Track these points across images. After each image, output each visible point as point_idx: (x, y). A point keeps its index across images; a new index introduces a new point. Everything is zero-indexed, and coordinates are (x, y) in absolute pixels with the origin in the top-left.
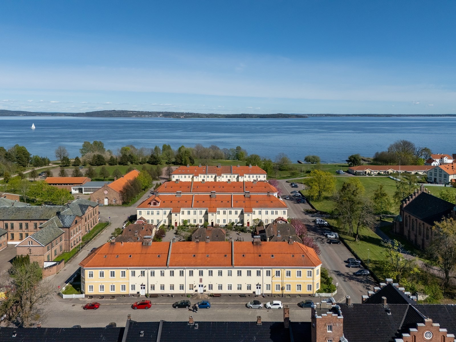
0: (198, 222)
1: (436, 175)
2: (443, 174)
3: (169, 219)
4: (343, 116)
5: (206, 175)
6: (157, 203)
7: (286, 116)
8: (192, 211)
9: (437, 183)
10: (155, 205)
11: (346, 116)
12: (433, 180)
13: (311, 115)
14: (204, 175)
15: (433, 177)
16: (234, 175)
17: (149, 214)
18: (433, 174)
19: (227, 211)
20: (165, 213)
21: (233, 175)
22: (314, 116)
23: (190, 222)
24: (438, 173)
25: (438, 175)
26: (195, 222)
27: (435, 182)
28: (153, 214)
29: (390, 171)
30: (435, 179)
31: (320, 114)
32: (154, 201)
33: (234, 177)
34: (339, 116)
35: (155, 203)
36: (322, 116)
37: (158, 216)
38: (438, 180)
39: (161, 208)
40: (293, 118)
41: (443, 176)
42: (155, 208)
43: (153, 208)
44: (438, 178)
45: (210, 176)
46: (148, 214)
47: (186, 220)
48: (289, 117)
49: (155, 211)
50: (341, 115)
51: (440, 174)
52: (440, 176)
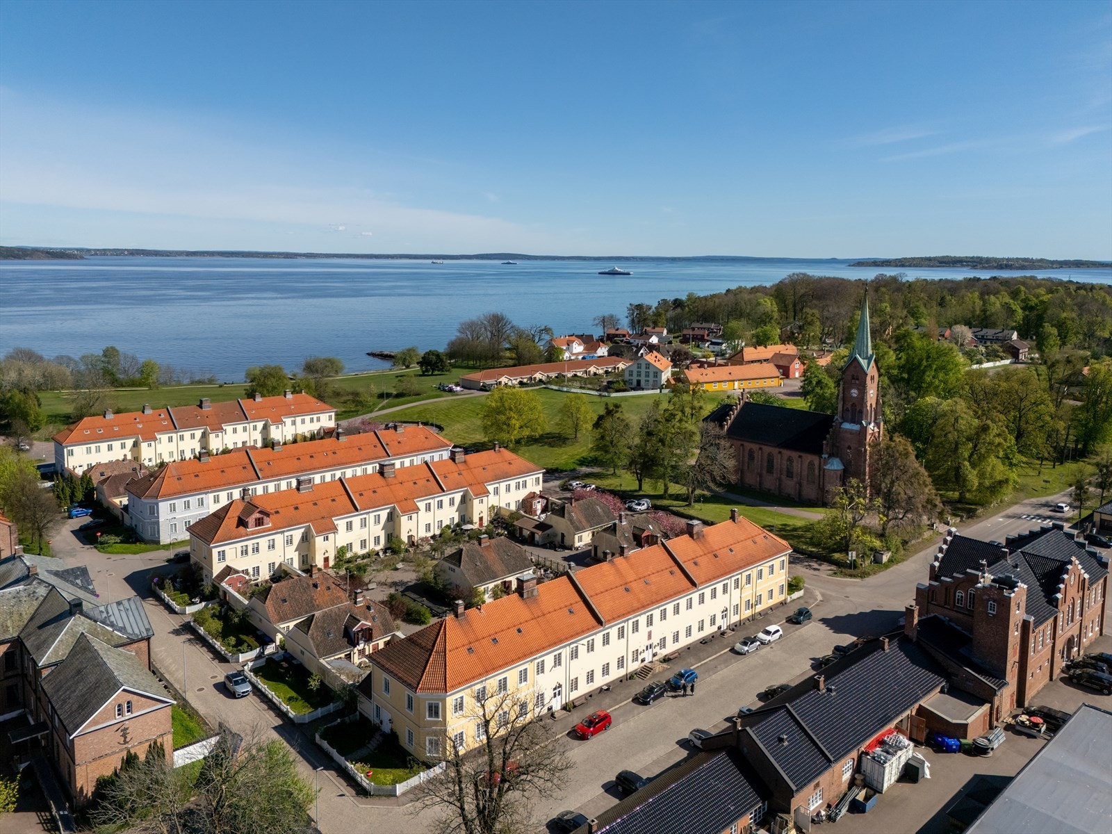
0: (371, 546)
1: (639, 375)
2: (651, 371)
3: (300, 554)
4: (179, 255)
5: (177, 433)
6: (266, 519)
7: (16, 252)
8: (356, 521)
9: (643, 389)
10: (259, 525)
11: (187, 255)
12: (635, 383)
13: (89, 251)
14: (170, 435)
15: (635, 378)
16: (255, 424)
17: (247, 553)
18: (635, 374)
19: (434, 503)
20: (289, 541)
21: (252, 425)
22: (96, 254)
23: (351, 550)
24: (643, 370)
25: (643, 374)
26: (365, 547)
27: (638, 387)
28: (256, 550)
29: (538, 376)
30: (639, 382)
31: (114, 249)
32: (258, 515)
33: (255, 428)
34: (168, 256)
35: (259, 519)
36: (120, 255)
37: (272, 552)
38: (643, 383)
39: (277, 528)
40: (39, 258)
41: (651, 375)
42: (264, 532)
43: (259, 533)
44: (643, 379)
45: (187, 434)
46: (245, 552)
47: (343, 547)
48: (27, 255)
49: (263, 542)
50: (173, 252)
51: (646, 372)
52: (647, 375)
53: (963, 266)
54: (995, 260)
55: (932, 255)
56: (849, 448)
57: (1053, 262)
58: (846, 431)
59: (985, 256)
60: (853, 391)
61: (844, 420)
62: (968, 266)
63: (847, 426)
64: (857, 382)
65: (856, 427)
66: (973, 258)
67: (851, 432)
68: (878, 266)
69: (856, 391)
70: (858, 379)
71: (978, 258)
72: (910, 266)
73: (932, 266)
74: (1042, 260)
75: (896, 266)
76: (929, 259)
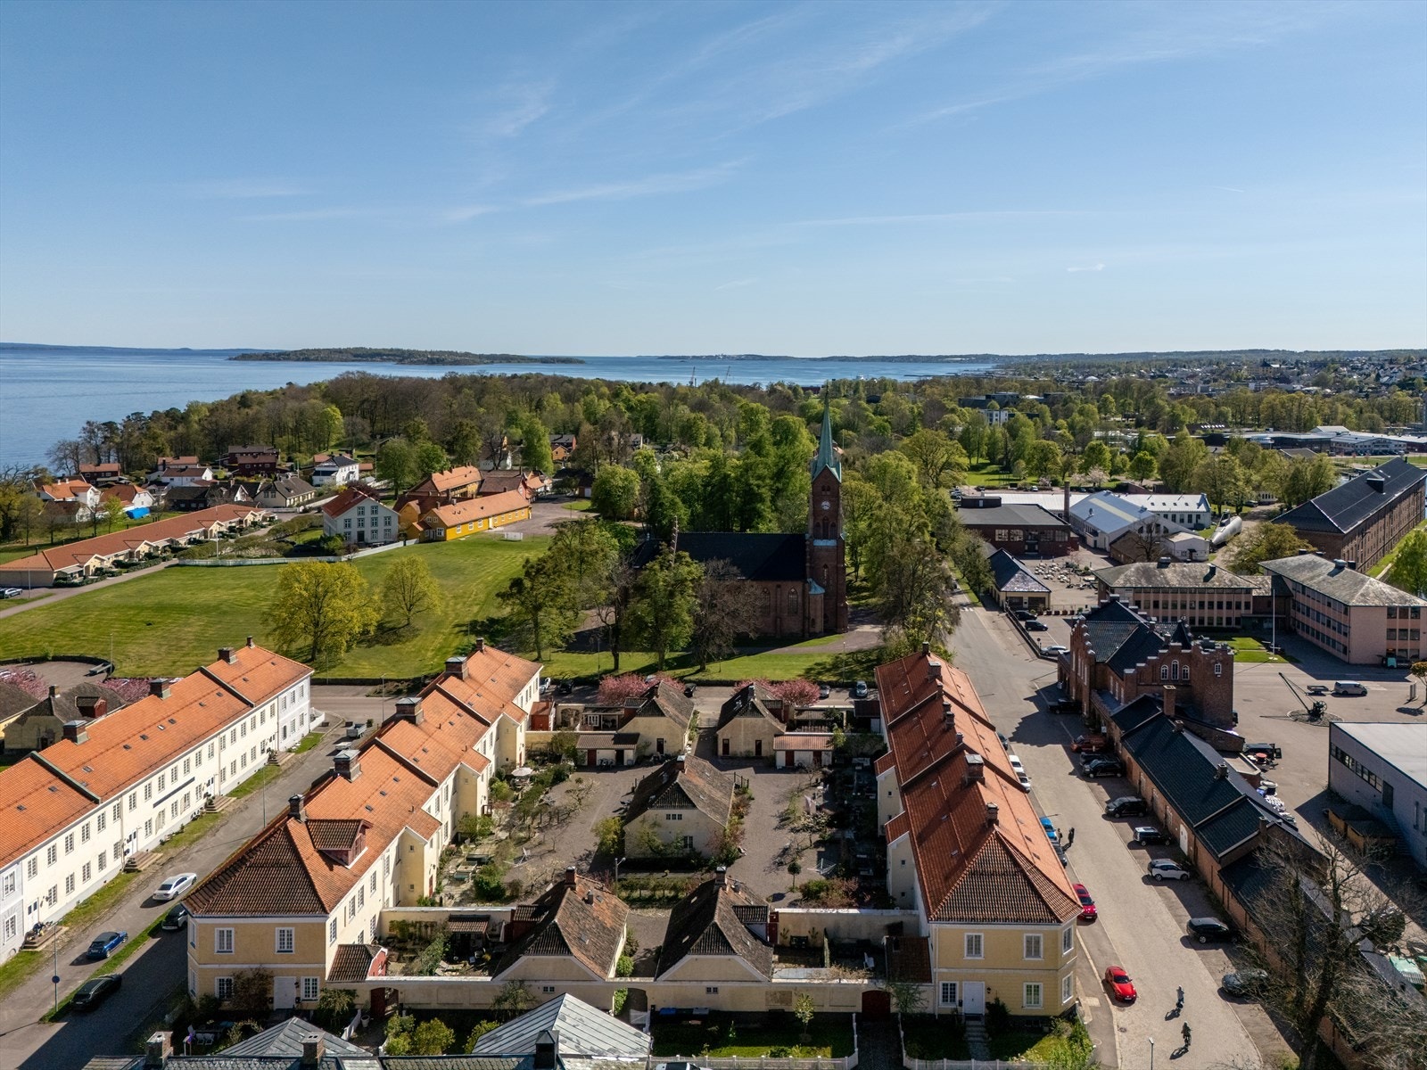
1: (360, 524)
2: (381, 515)
12: (354, 536)
15: (354, 530)
18: (355, 523)
25: (368, 522)
27: (362, 544)
29: (143, 548)
30: (361, 535)
38: (368, 537)
41: (381, 522)
44: (368, 529)
51: (372, 519)
52: (374, 522)
53: (384, 360)
54: (418, 353)
55: (343, 346)
56: (826, 566)
57: (481, 356)
58: (821, 548)
59: (405, 348)
60: (824, 503)
61: (816, 537)
62: (389, 360)
63: (819, 543)
64: (828, 493)
65: (831, 543)
66: (392, 350)
67: (827, 549)
68: (273, 359)
69: (828, 503)
70: (828, 490)
71: (398, 350)
72: (316, 360)
73: (346, 361)
74: (467, 354)
75: (298, 360)
76: (340, 351)
